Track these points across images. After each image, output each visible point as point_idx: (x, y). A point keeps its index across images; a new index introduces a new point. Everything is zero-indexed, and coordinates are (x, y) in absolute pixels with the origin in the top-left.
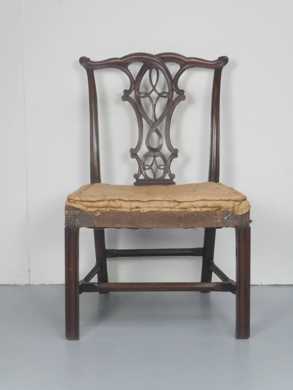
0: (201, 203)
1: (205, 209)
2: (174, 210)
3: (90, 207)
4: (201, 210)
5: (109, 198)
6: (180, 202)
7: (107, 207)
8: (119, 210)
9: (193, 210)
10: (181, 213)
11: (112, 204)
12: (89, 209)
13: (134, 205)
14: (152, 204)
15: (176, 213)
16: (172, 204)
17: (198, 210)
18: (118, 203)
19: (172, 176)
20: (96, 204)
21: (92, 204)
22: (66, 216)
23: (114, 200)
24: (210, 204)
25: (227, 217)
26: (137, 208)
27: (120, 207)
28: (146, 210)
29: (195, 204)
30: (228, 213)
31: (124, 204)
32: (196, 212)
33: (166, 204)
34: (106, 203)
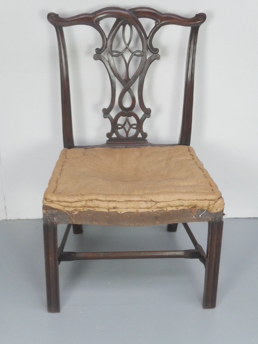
0: (178, 203)
1: (181, 208)
2: (150, 210)
3: (68, 207)
4: (177, 209)
5: (86, 198)
6: (157, 202)
7: (84, 207)
8: (97, 210)
9: (169, 209)
10: (158, 213)
11: (90, 204)
12: (67, 209)
13: (112, 205)
14: (130, 205)
15: (153, 213)
16: (149, 204)
17: (174, 209)
18: (96, 203)
19: (145, 135)
20: (74, 205)
21: (69, 204)
22: (45, 215)
23: (92, 200)
24: (186, 203)
25: (202, 214)
26: (114, 208)
27: (97, 207)
28: (124, 211)
29: (171, 204)
30: (203, 210)
31: (102, 204)
32: (173, 211)
33: (143, 205)
34: (84, 203)
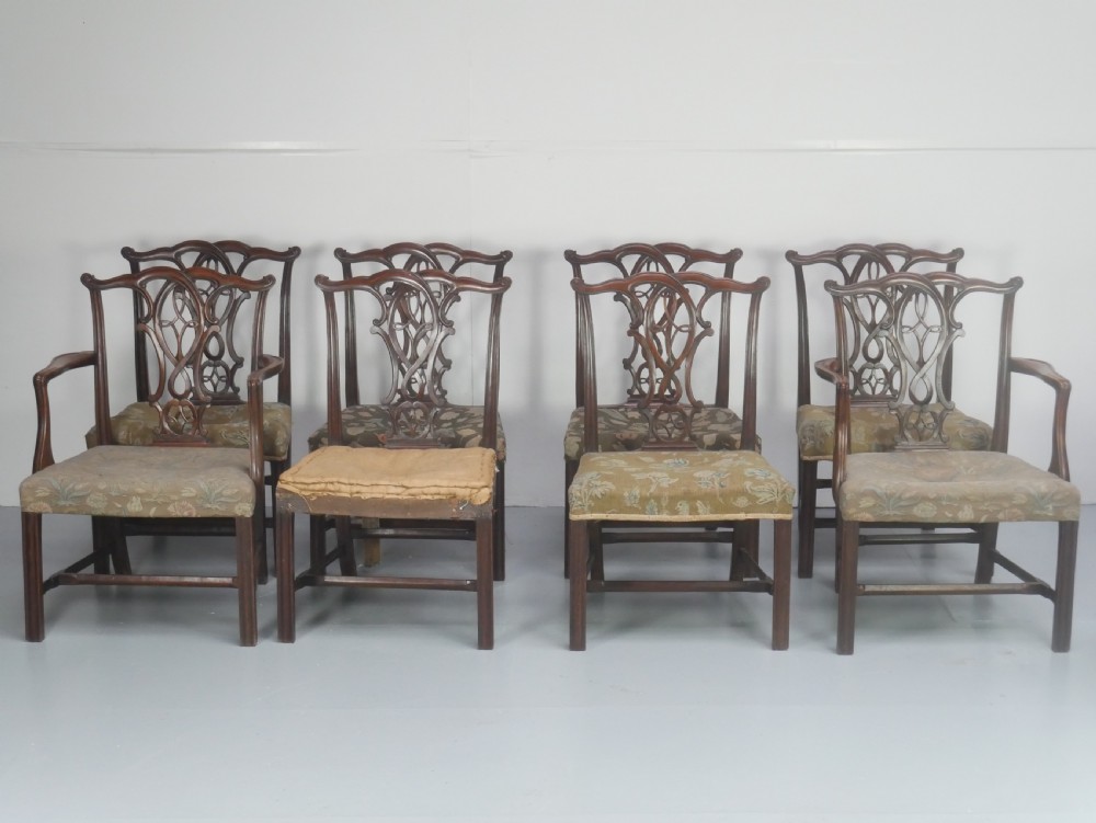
0: (434, 490)
1: (436, 497)
2: (400, 497)
3: (305, 490)
4: (433, 498)
5: (327, 480)
6: (407, 488)
7: (323, 490)
8: (338, 494)
9: (424, 497)
11: (330, 487)
12: (303, 493)
13: (355, 489)
14: (375, 489)
15: (403, 500)
16: (399, 490)
17: (429, 497)
18: (337, 486)
20: (311, 487)
21: (306, 487)
23: (332, 483)
24: (443, 491)
25: (464, 506)
26: (358, 493)
27: (339, 491)
28: (368, 496)
29: (426, 490)
30: (464, 502)
31: (343, 488)
32: (427, 500)
33: (393, 490)
34: (323, 486)
